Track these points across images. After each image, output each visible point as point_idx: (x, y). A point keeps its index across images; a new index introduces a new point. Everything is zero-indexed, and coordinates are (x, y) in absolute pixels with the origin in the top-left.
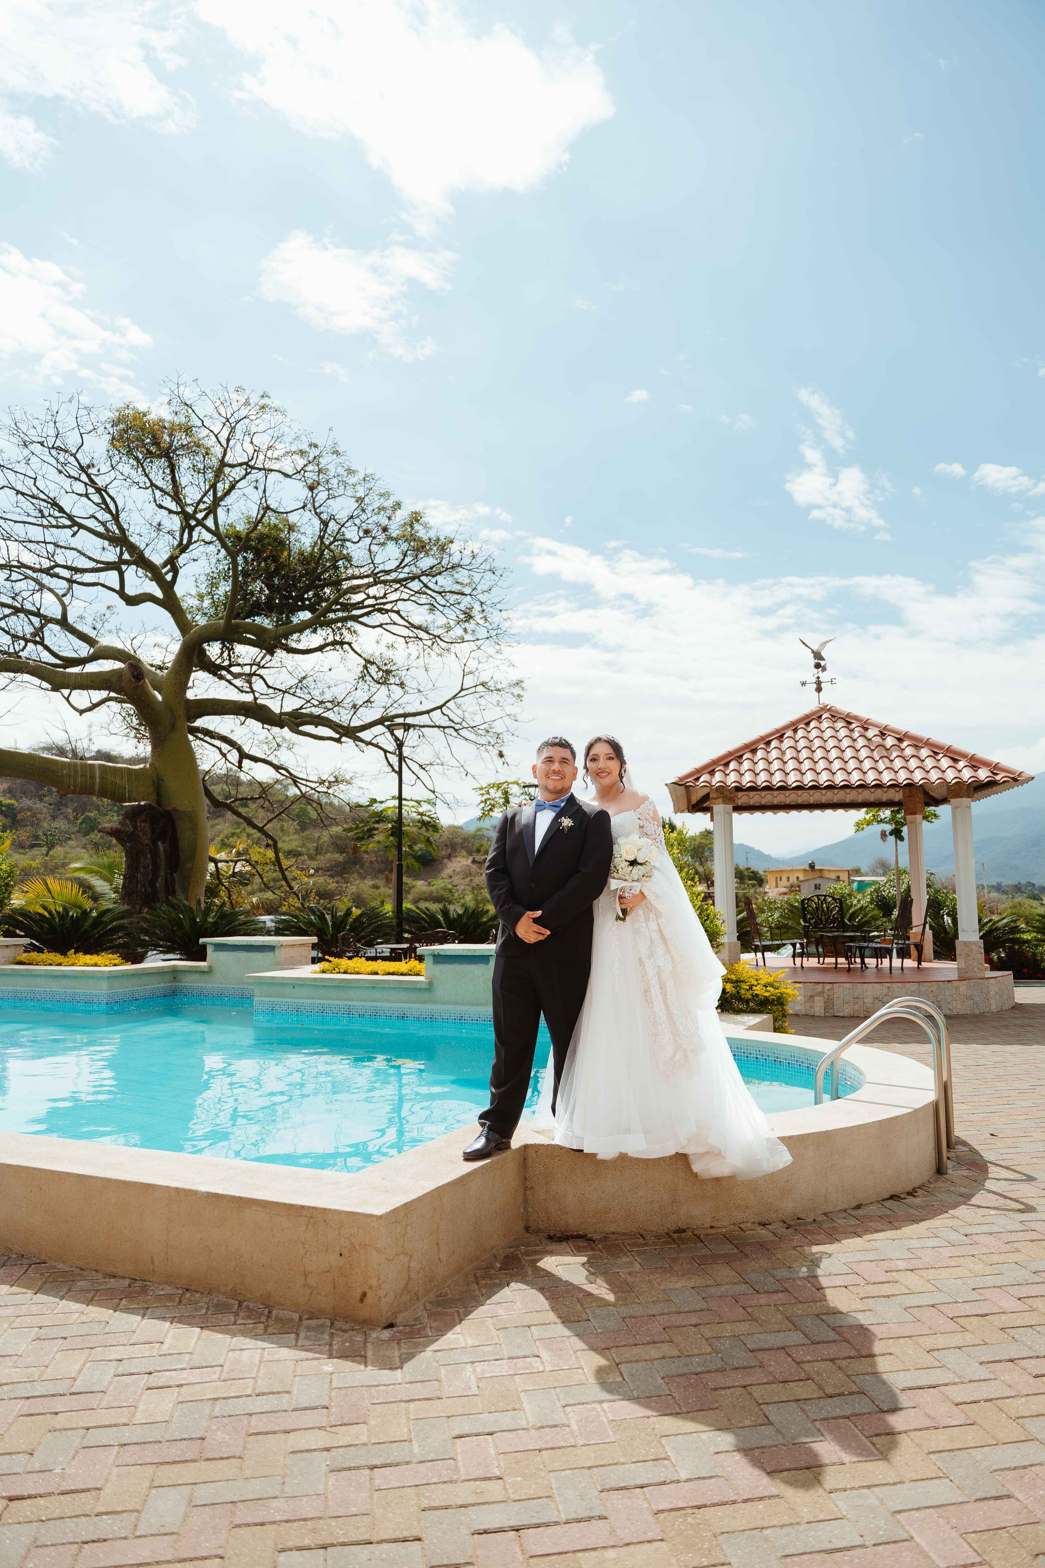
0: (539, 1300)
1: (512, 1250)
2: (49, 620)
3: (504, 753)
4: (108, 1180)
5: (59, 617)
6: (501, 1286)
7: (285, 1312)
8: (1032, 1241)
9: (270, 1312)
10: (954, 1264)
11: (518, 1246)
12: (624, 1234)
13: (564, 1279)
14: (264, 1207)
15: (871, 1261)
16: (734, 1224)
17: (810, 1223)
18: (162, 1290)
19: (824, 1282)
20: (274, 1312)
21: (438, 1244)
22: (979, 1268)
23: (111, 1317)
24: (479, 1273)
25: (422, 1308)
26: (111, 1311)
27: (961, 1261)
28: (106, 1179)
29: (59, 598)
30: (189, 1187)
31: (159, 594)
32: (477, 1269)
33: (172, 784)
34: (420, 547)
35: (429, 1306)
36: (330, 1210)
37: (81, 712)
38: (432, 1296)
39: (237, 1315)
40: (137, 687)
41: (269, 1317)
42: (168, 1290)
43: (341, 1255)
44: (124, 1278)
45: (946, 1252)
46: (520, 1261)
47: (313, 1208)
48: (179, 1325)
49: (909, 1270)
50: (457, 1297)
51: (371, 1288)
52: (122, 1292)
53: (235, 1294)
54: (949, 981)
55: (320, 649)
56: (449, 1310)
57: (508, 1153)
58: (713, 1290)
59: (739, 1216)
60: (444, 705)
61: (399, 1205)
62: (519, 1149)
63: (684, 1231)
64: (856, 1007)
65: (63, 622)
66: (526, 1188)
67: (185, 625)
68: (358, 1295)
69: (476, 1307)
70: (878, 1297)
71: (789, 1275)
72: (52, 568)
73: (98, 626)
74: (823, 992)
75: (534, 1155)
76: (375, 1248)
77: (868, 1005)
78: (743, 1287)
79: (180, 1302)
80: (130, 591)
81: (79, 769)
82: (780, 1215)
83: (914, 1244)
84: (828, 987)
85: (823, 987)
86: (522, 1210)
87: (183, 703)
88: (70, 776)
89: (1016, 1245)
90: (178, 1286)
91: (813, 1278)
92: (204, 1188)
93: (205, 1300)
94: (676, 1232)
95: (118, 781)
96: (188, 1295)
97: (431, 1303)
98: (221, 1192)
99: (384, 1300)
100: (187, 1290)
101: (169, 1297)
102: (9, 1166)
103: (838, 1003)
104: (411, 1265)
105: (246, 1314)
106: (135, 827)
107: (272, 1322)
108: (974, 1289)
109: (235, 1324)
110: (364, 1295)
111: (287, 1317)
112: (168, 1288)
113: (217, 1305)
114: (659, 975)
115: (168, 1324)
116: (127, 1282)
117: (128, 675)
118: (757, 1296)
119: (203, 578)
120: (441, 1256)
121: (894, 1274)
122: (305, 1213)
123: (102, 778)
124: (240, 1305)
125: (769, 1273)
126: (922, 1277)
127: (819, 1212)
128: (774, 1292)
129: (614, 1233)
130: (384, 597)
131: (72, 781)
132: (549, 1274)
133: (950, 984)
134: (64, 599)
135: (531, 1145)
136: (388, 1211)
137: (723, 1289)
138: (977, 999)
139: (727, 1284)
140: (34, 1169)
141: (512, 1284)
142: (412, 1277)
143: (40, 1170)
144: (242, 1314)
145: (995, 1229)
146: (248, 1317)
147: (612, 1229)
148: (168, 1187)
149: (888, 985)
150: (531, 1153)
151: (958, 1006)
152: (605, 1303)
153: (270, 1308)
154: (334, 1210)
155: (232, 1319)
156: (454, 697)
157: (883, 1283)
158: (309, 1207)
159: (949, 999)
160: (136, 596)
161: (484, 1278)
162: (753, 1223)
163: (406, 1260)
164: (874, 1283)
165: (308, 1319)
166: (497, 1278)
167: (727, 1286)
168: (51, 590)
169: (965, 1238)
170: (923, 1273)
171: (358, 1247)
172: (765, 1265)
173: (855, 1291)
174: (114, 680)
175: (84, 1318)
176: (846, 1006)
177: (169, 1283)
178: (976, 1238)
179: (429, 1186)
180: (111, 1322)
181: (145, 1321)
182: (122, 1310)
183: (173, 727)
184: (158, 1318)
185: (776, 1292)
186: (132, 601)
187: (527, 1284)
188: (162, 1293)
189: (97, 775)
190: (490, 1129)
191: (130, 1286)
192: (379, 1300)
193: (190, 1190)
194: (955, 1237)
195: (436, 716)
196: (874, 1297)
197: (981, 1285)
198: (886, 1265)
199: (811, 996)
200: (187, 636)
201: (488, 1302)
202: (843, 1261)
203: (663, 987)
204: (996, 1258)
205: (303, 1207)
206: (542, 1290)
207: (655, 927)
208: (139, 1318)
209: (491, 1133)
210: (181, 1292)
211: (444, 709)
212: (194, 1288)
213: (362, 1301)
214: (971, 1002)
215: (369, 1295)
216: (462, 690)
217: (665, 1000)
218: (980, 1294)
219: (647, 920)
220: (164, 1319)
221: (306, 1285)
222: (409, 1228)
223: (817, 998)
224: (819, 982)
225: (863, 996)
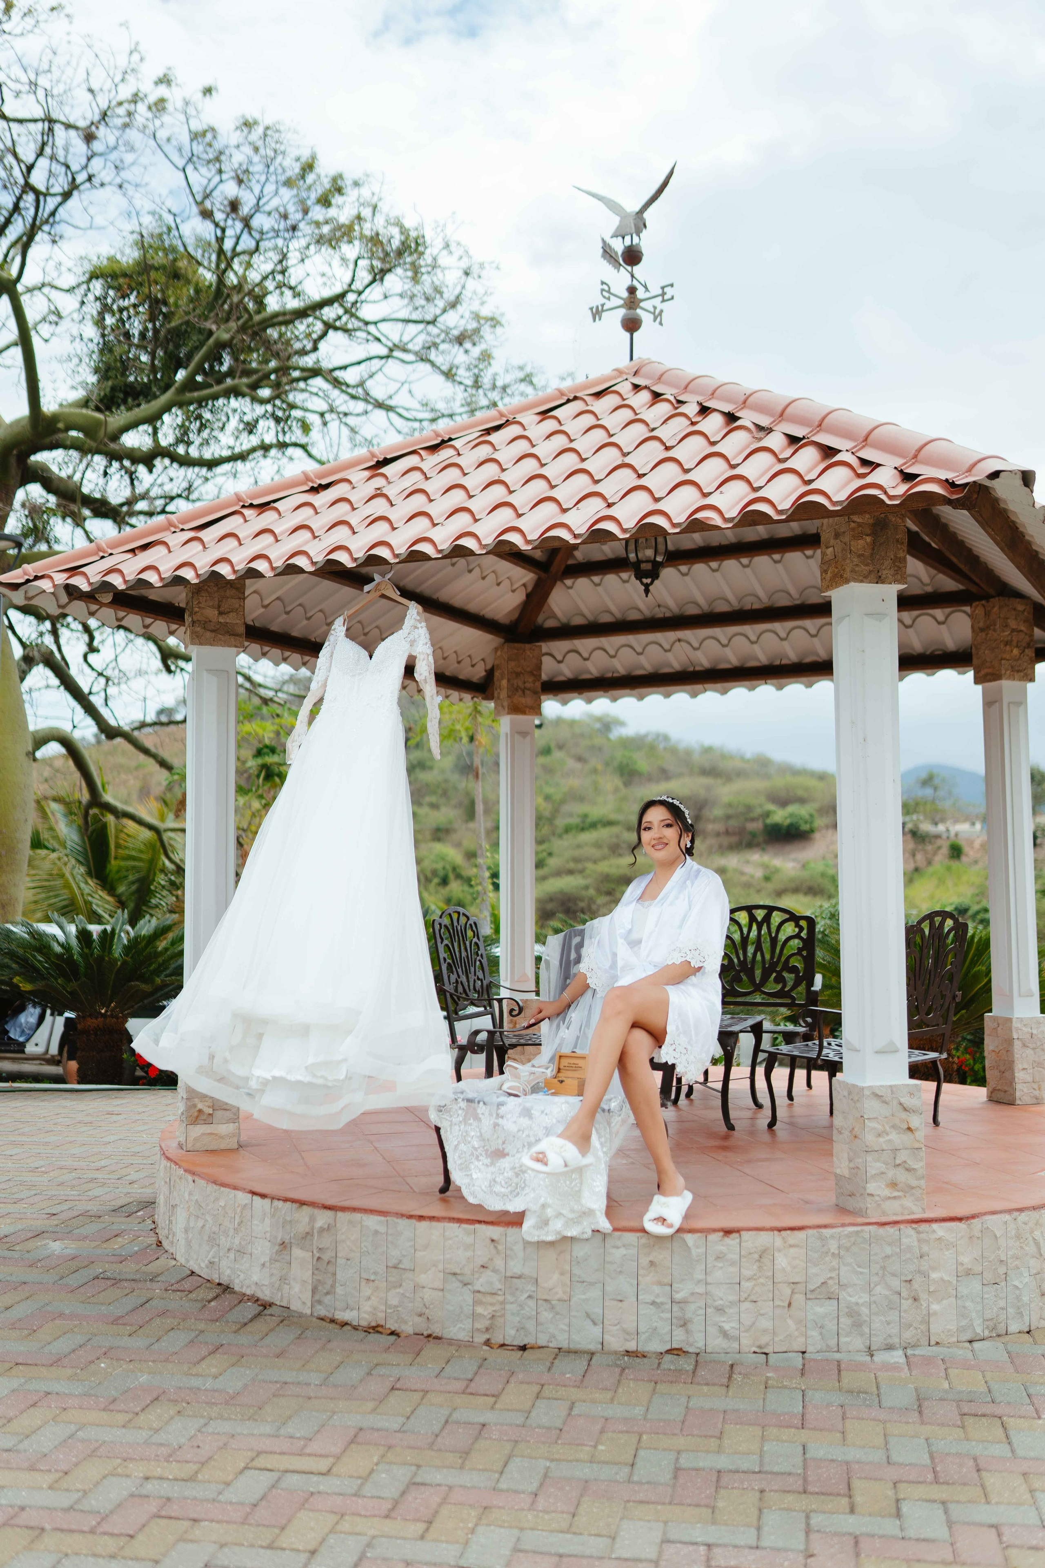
54: (728, 1232)
74: (308, 1235)
77: (428, 1295)
84: (323, 1218)
85: (312, 1219)
133: (732, 1241)
138: (850, 1297)
151: (765, 1323)
159: (722, 1295)
176: (367, 1291)
214: (822, 1309)
223: (297, 1252)
224: (302, 1203)
225: (406, 1264)
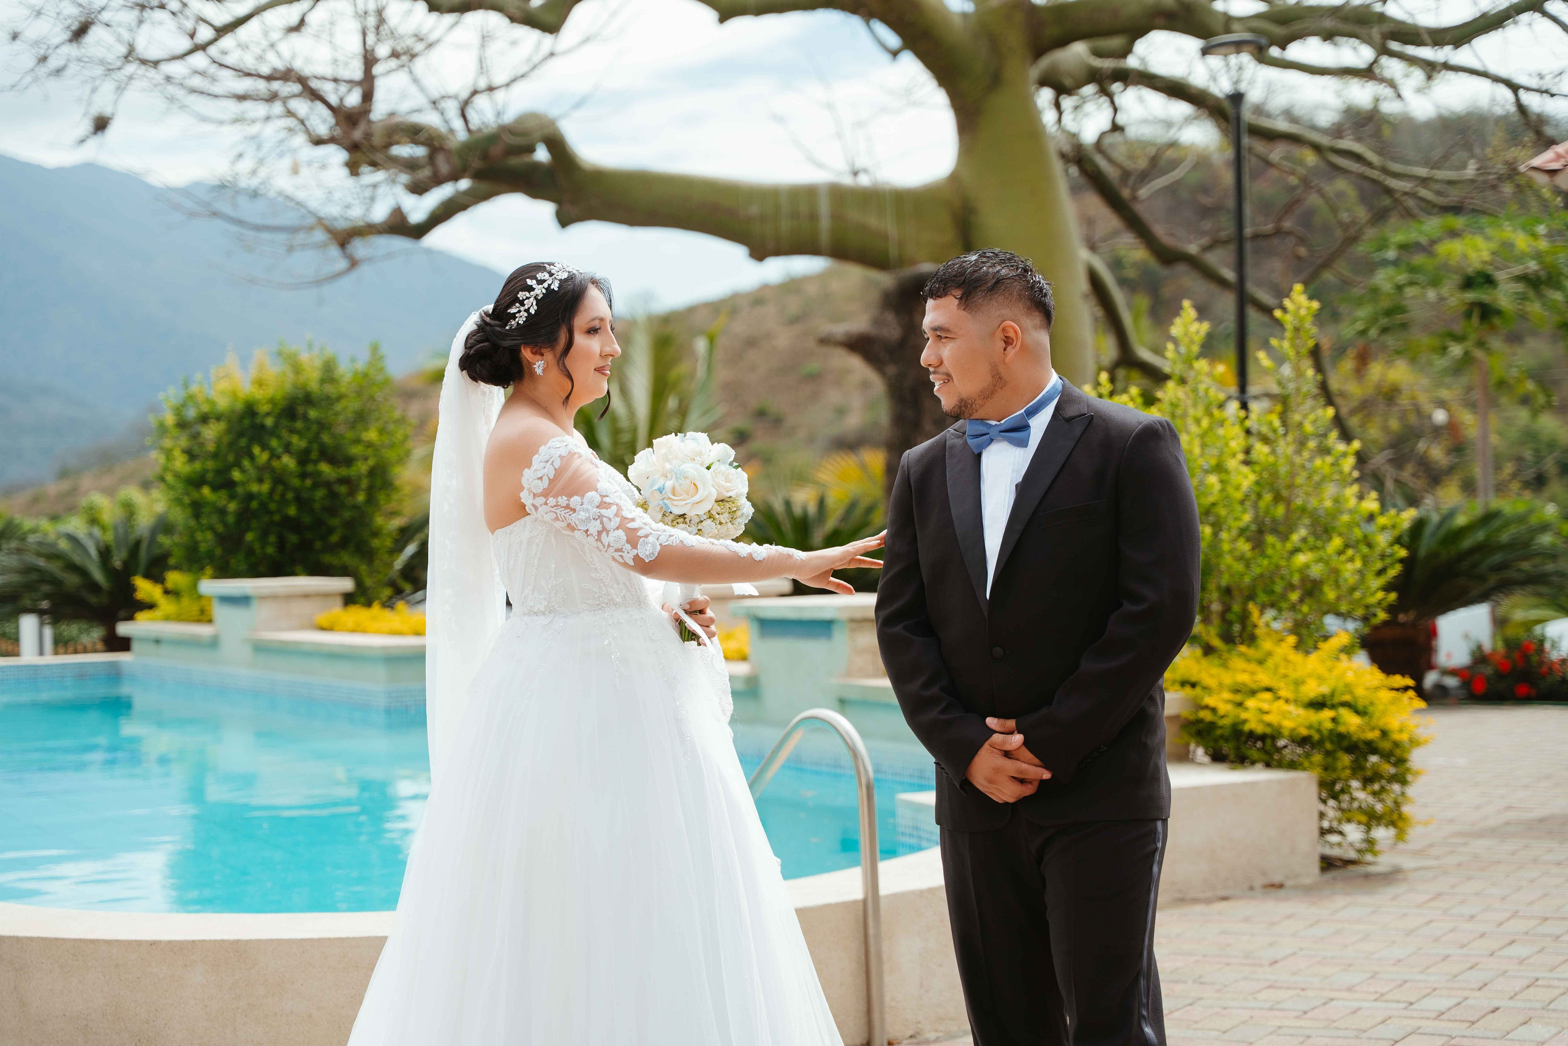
33: (995, 220)
81: (784, 200)
87: (1019, 17)
95: (872, 221)
123: (834, 218)
189: (825, 208)
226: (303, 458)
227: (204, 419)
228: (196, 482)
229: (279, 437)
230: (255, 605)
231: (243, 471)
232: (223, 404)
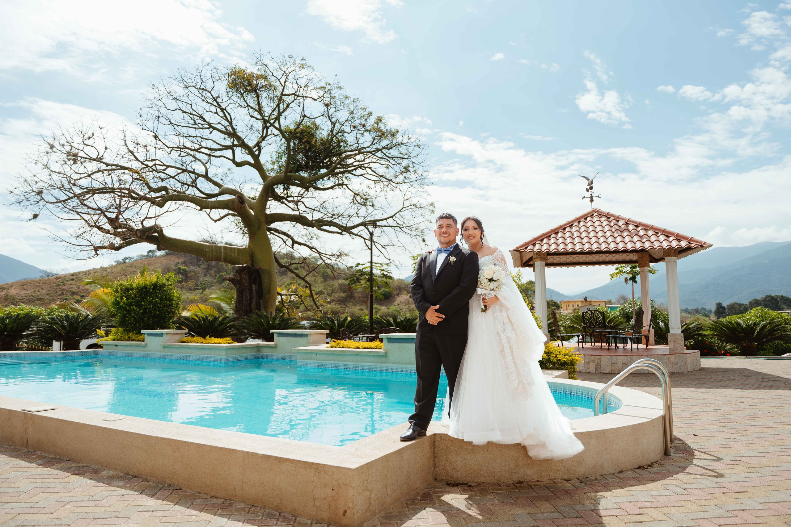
0: (443, 518)
1: (427, 490)
2: (199, 175)
3: (425, 240)
4: (212, 447)
5: (204, 174)
6: (421, 509)
7: (304, 519)
8: (724, 493)
9: (295, 519)
10: (678, 505)
11: (430, 488)
12: (489, 483)
13: (456, 507)
14: (292, 463)
15: (630, 502)
16: (550, 480)
17: (593, 480)
18: (240, 505)
19: (602, 513)
20: (298, 519)
21: (386, 485)
22: (694, 507)
23: (212, 519)
24: (409, 502)
25: (377, 520)
26: (212, 516)
27: (683, 503)
28: (211, 446)
29: (204, 164)
30: (253, 452)
31: (252, 161)
32: (408, 500)
33: (259, 256)
34: (382, 135)
35: (381, 519)
36: (327, 465)
37: (216, 221)
38: (383, 514)
39: (278, 520)
40: (241, 207)
41: (295, 522)
42: (243, 505)
43: (333, 489)
44: (221, 498)
45: (674, 498)
46: (431, 496)
47: (318, 464)
48: (247, 524)
49: (653, 508)
50: (397, 514)
51: (349, 508)
52: (219, 505)
53: (277, 509)
54: (664, 355)
55: (332, 188)
56: (392, 522)
57: (425, 438)
58: (539, 515)
59: (553, 475)
60: (394, 215)
61: (364, 463)
62: (431, 436)
63: (522, 482)
64: (613, 368)
65: (206, 176)
66: (435, 457)
67: (265, 176)
68: (342, 512)
69: (407, 520)
70: (636, 522)
71: (583, 509)
72: (200, 148)
73: (224, 179)
74: (594, 360)
75: (439, 439)
76: (351, 487)
77: (620, 367)
78: (557, 514)
79: (249, 512)
80: (238, 160)
81: (214, 248)
82: (576, 475)
83: (654, 493)
84: (598, 357)
85: (595, 358)
86: (433, 469)
87: (264, 216)
88: (209, 252)
89: (715, 495)
90: (248, 503)
91: (596, 511)
92: (261, 452)
93: (262, 511)
94: (518, 483)
95: (233, 254)
96: (253, 508)
97: (382, 517)
98: (270, 454)
99: (356, 515)
100: (253, 506)
101: (243, 509)
102: (163, 439)
103: (603, 366)
104: (371, 496)
105: (283, 520)
106: (241, 277)
107: (296, 525)
108: (692, 520)
109: (276, 525)
110: (345, 512)
111: (305, 522)
112: (243, 504)
113: (268, 515)
114: (509, 342)
115: (241, 523)
116: (222, 501)
117: (237, 202)
118: (565, 519)
119: (274, 153)
120: (388, 492)
121: (644, 509)
122: (314, 466)
123: (225, 253)
124: (280, 515)
125: (571, 507)
126: (660, 512)
127: (599, 474)
128: (574, 518)
129: (483, 483)
130: (364, 161)
131: (210, 254)
132: (447, 504)
133: (665, 356)
134: (206, 165)
135: (437, 434)
136: (358, 466)
137: (545, 515)
138: (680, 365)
139: (548, 512)
140: (176, 440)
141: (427, 509)
142: (372, 503)
143: (179, 441)
144: (280, 520)
145: (702, 486)
146: (284, 521)
147: (482, 481)
148: (243, 451)
149: (630, 356)
150: (438, 438)
152: (477, 521)
153: (295, 517)
154: (329, 465)
155: (275, 522)
156: (399, 212)
157: (638, 514)
158: (316, 464)
160: (241, 162)
161: (411, 505)
162: (561, 479)
163: (368, 493)
164: (633, 515)
165: (316, 523)
166: (419, 505)
167: (547, 514)
168: (200, 161)
169: (684, 491)
170: (661, 509)
171: (342, 486)
172: (569, 502)
173: (622, 519)
174: (230, 204)
175: (198, 519)
176: (608, 368)
177: (243, 502)
178: (691, 491)
179: (381, 454)
180: (212, 521)
181: (230, 521)
182: (218, 515)
183: (259, 228)
184: (236, 520)
185: (577, 517)
186: (239, 165)
187: (435, 508)
188: (239, 507)
189: (223, 251)
190: (415, 424)
191: (223, 503)
192: (353, 515)
193: (254, 453)
194: (678, 490)
195: (390, 221)
196: (633, 522)
197: (696, 517)
198: (640, 505)
199: (588, 362)
200: (266, 182)
201: (414, 518)
202: (614, 501)
203: (511, 348)
204: (703, 502)
205: (313, 463)
206: (443, 512)
207: (506, 316)
208: (226, 520)
209: (415, 426)
210: (249, 507)
211: (394, 217)
212: (256, 505)
213: (344, 515)
214: (676, 366)
215: (348, 512)
216: (403, 208)
217: (512, 356)
218: (696, 522)
219: (501, 312)
220: (239, 521)
221: (314, 505)
222: (370, 476)
223: (591, 363)
224: (592, 355)
225: (615, 363)
226: (161, 299)
227: (127, 289)
228: (130, 305)
229: (153, 294)
230: (164, 336)
231: (144, 302)
232: (134, 286)
